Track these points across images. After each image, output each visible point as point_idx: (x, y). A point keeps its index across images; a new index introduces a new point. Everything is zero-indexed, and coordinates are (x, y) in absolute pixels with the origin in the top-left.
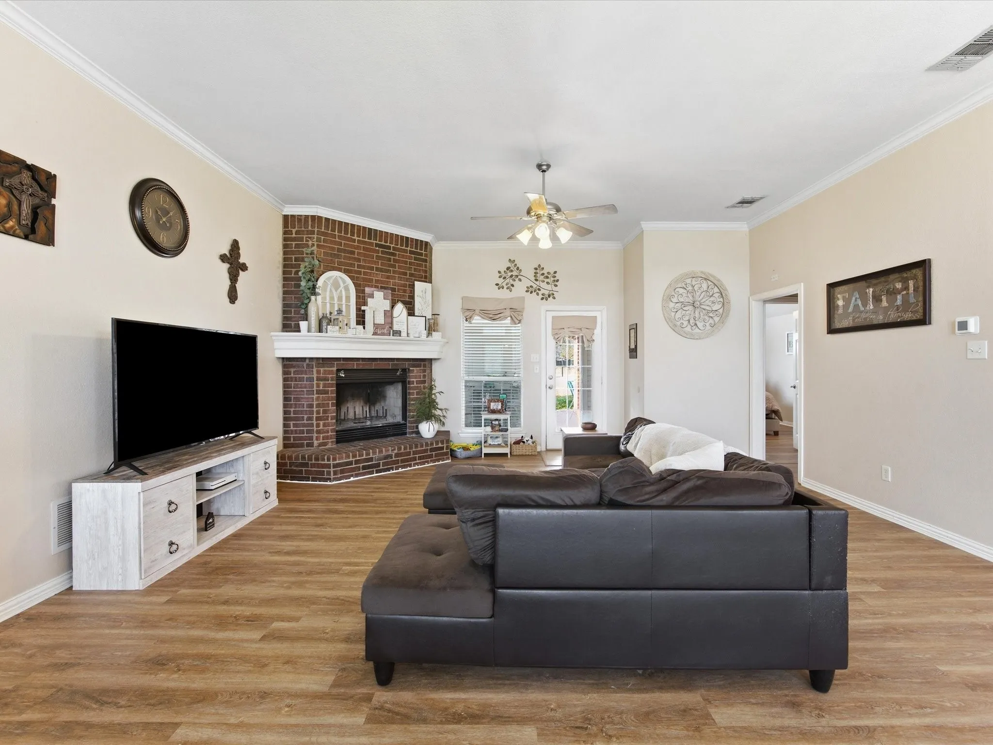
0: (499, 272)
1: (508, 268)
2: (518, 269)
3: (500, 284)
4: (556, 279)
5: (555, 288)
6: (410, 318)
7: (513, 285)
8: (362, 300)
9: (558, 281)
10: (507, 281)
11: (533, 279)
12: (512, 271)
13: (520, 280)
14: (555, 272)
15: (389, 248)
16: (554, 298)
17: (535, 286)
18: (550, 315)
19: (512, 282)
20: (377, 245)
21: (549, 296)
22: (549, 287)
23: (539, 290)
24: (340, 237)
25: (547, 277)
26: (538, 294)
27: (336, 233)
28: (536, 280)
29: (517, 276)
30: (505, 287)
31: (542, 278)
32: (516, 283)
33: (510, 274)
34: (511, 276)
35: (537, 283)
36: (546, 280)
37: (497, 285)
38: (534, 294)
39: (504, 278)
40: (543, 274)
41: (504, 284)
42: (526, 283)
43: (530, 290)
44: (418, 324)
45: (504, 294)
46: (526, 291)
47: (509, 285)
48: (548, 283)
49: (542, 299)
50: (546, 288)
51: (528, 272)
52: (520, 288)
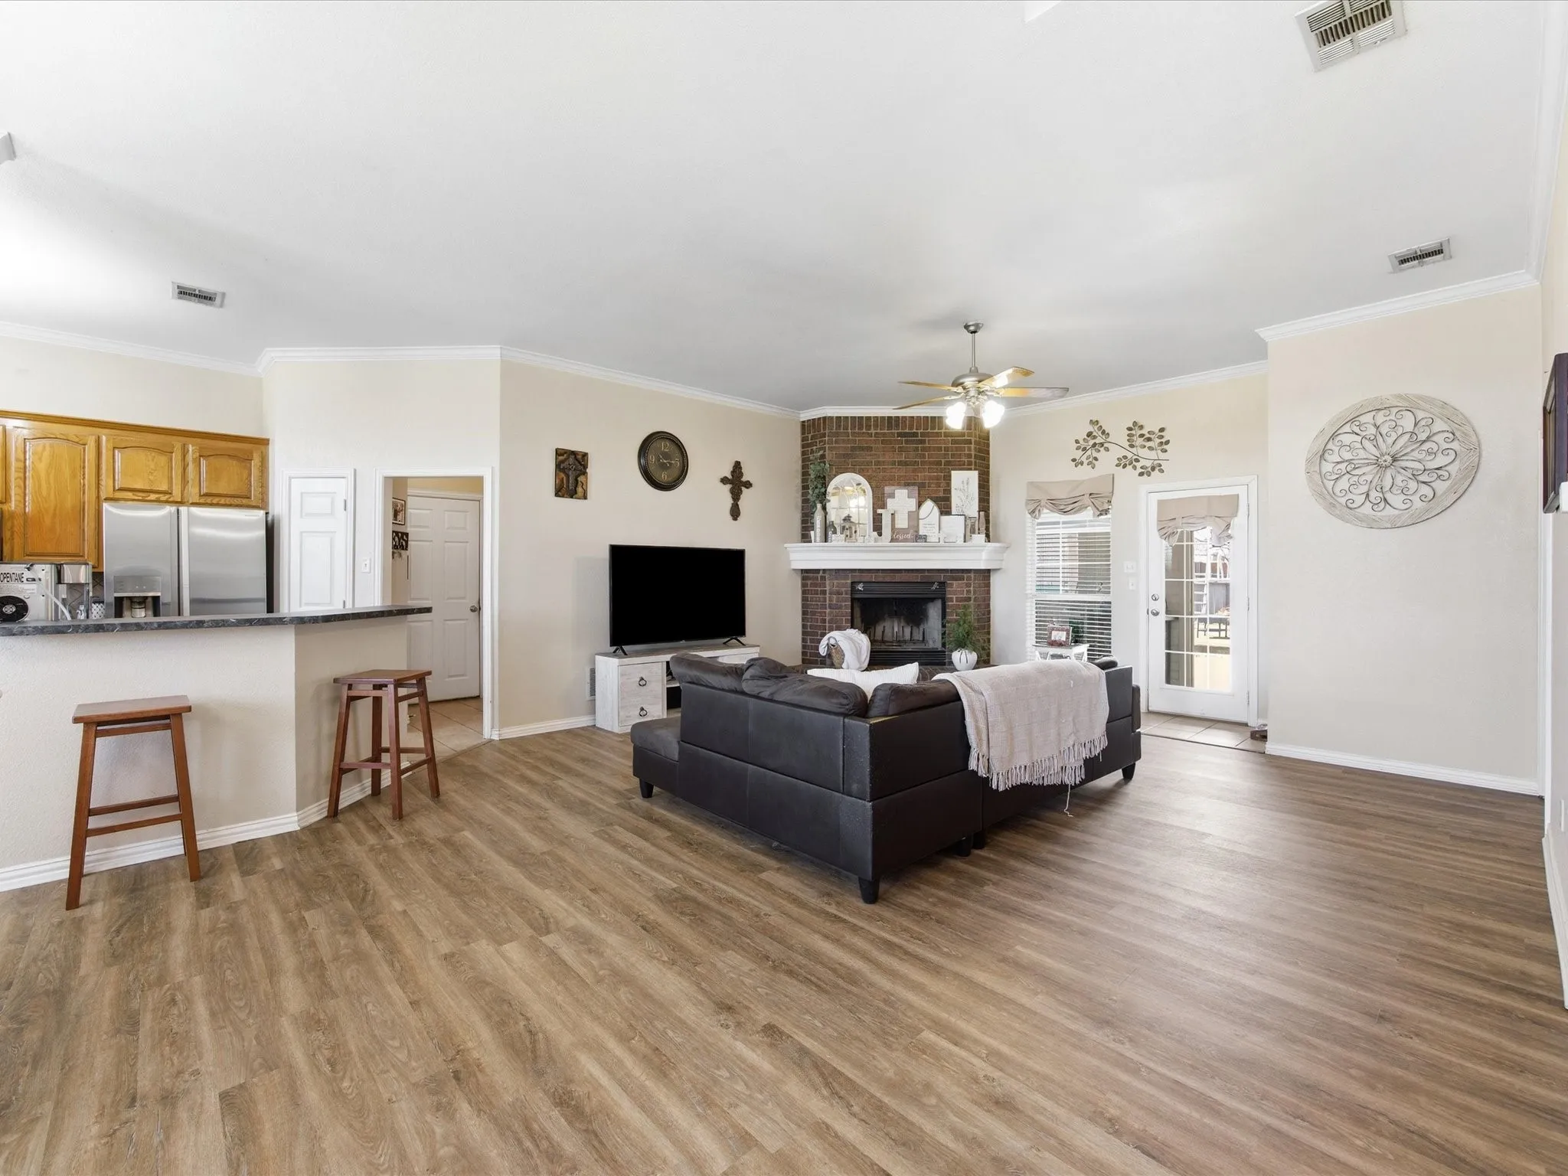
0: (1077, 442)
1: (1089, 434)
2: (1103, 432)
3: (1077, 458)
4: (1163, 440)
5: (1162, 456)
6: (945, 518)
7: (1096, 459)
9: (1167, 442)
10: (1089, 453)
11: (1126, 444)
12: (1095, 437)
13: (1107, 449)
14: (1162, 430)
15: (915, 434)
16: (1162, 471)
17: (1129, 455)
18: (1154, 498)
19: (1095, 454)
20: (899, 434)
21: (1153, 469)
22: (1153, 455)
23: (1137, 461)
25: (1149, 439)
26: (1135, 468)
28: (1132, 446)
29: (1102, 445)
30: (1086, 462)
31: (1140, 441)
32: (1102, 455)
33: (1091, 442)
34: (1094, 445)
35: (1134, 450)
36: (1148, 444)
37: (1074, 460)
38: (1129, 468)
39: (1084, 449)
40: (1142, 436)
41: (1084, 459)
42: (1116, 452)
43: (1123, 463)
45: (1084, 473)
46: (1116, 466)
47: (1091, 460)
48: (1150, 448)
49: (1141, 474)
50: (1147, 456)
51: (1119, 435)
52: (1107, 461)
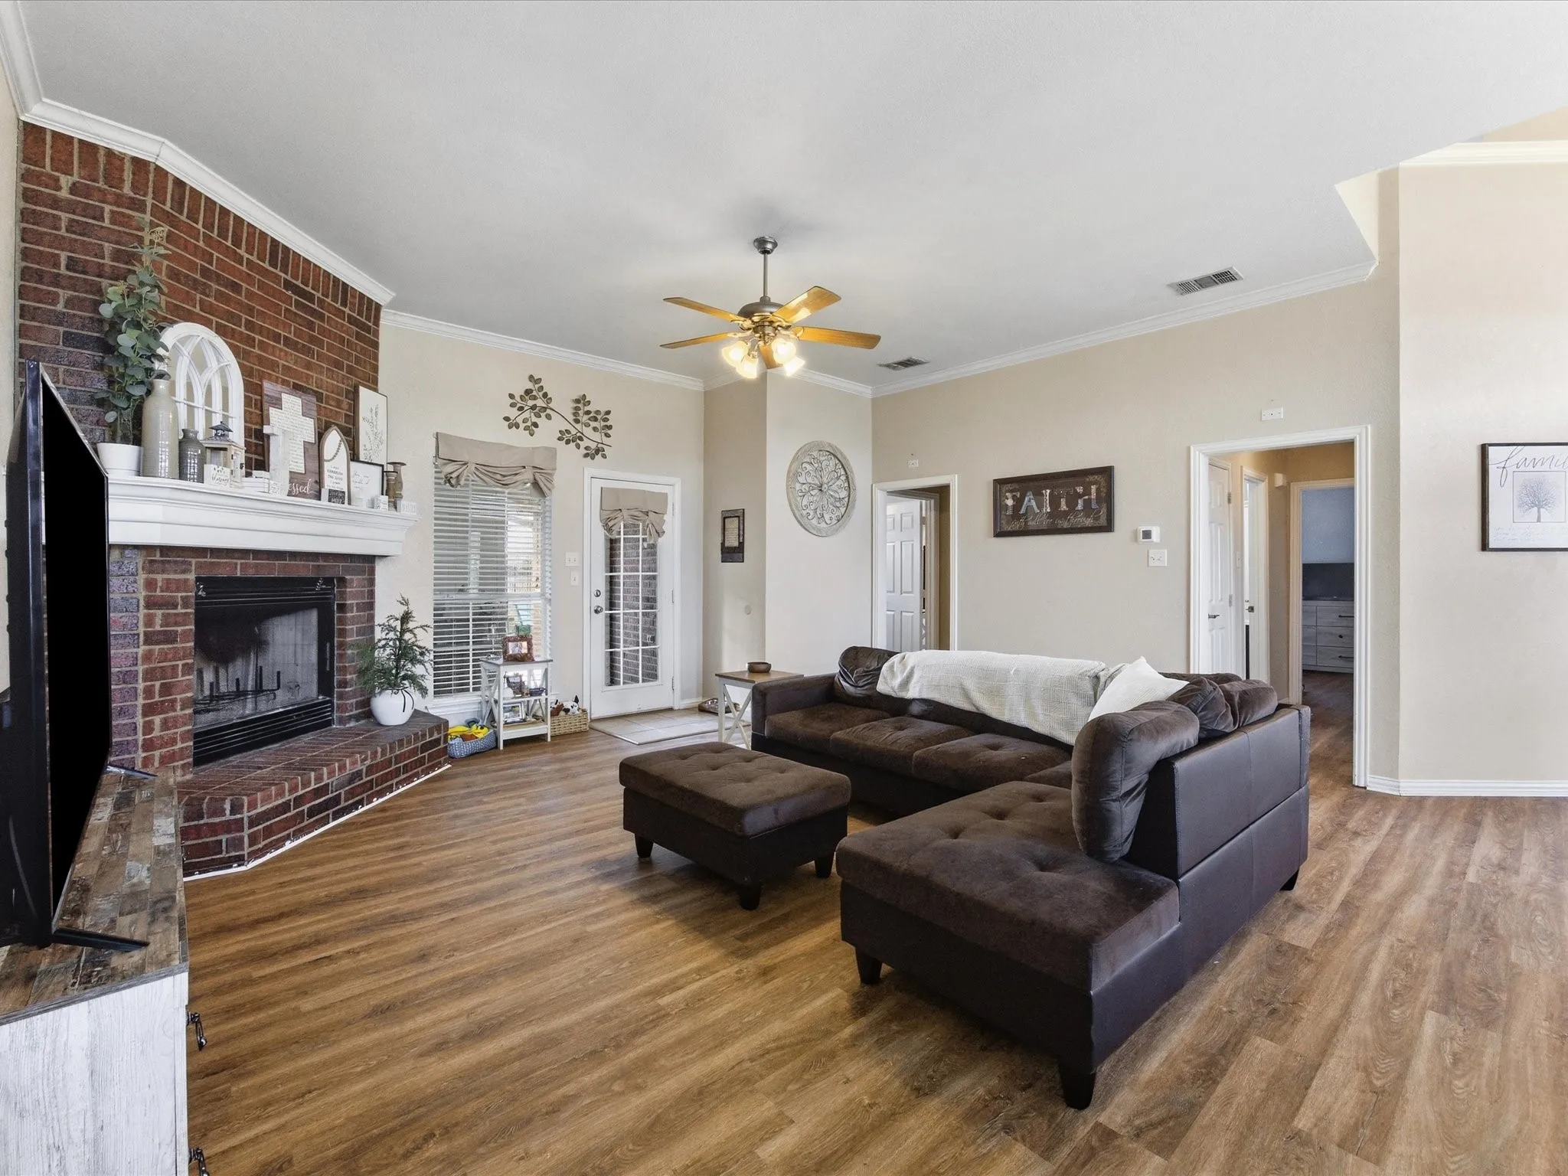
0: (511, 396)
1: (528, 392)
2: (545, 395)
3: (512, 418)
4: (608, 423)
5: (606, 440)
6: (353, 464)
7: (536, 425)
8: (257, 409)
9: (610, 427)
10: (526, 415)
11: (571, 418)
12: (535, 398)
13: (549, 417)
14: (608, 413)
15: (310, 297)
16: (604, 456)
17: (573, 432)
18: (598, 484)
19: (534, 419)
20: (288, 285)
21: (597, 451)
22: (597, 436)
23: (581, 439)
24: (208, 239)
25: (595, 419)
26: (578, 446)
27: (200, 226)
28: (577, 421)
29: (545, 409)
30: (522, 425)
31: (585, 418)
32: (542, 421)
33: (531, 403)
34: (533, 407)
35: (578, 426)
36: (593, 424)
37: (507, 419)
38: (572, 445)
39: (521, 409)
40: (588, 413)
41: (519, 420)
42: (557, 424)
43: (565, 437)
44: (367, 482)
45: (519, 438)
46: (559, 439)
47: (529, 424)
48: (595, 429)
49: (586, 455)
50: (592, 437)
51: (562, 404)
52: (548, 431)
